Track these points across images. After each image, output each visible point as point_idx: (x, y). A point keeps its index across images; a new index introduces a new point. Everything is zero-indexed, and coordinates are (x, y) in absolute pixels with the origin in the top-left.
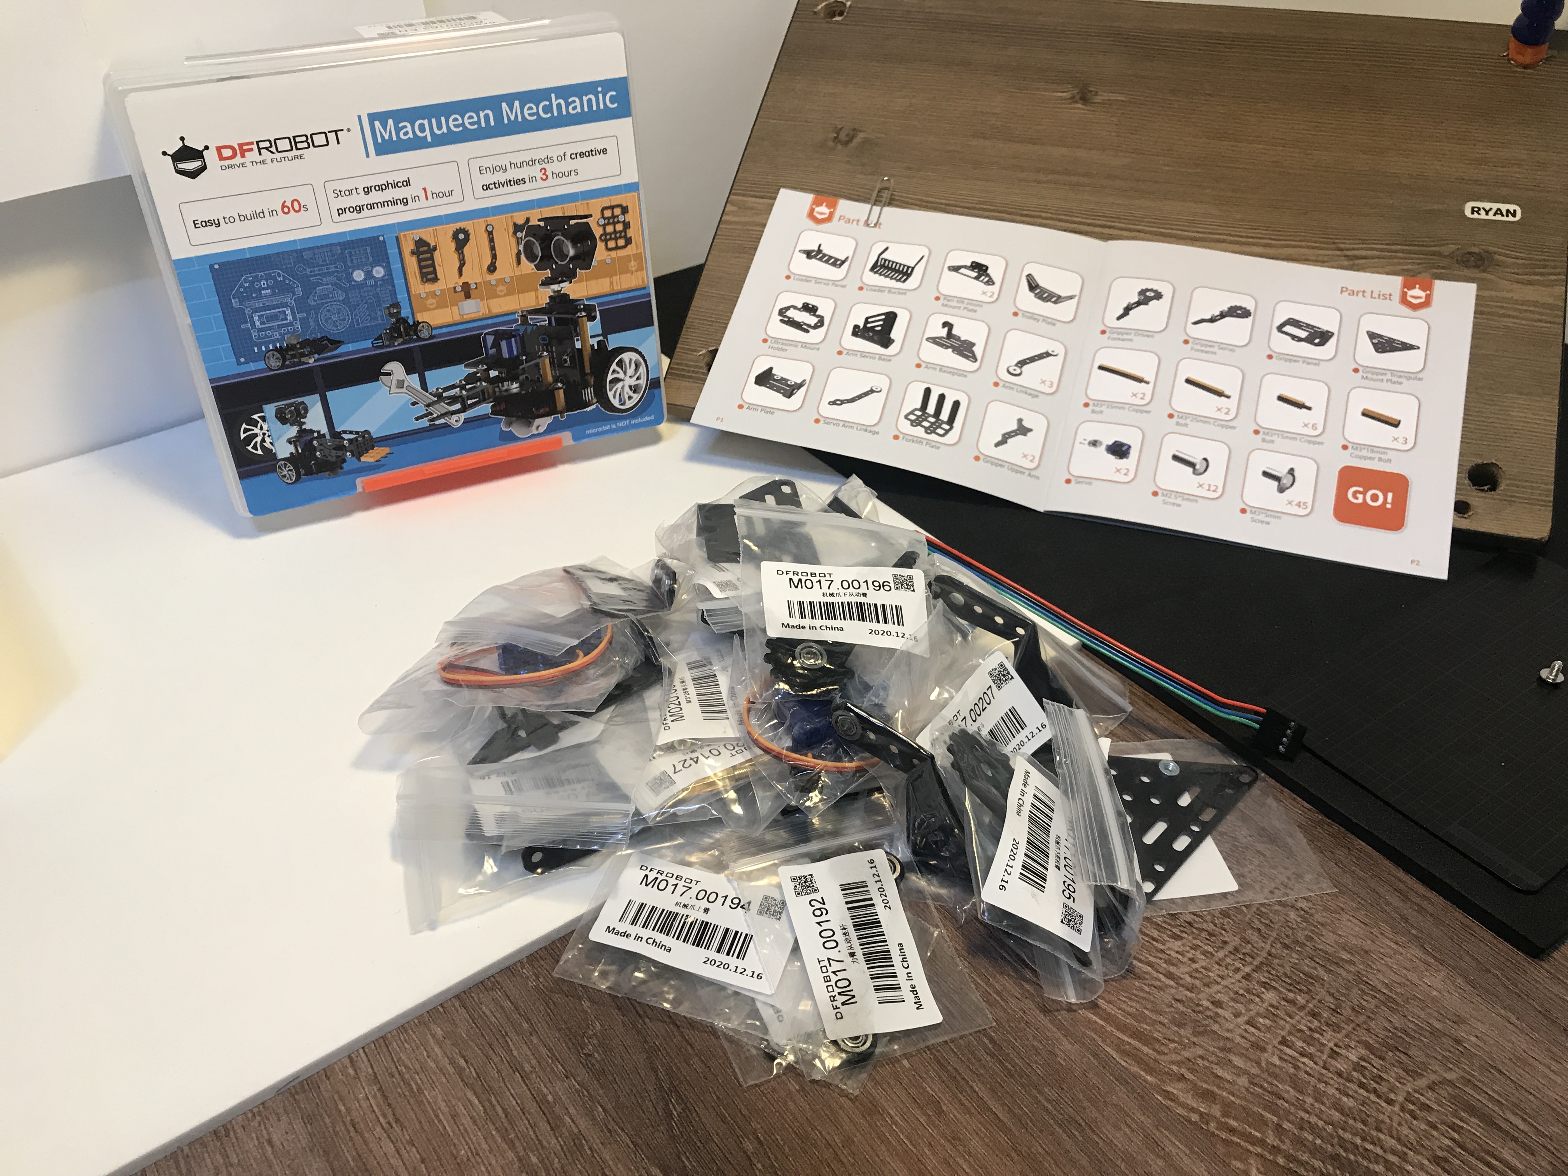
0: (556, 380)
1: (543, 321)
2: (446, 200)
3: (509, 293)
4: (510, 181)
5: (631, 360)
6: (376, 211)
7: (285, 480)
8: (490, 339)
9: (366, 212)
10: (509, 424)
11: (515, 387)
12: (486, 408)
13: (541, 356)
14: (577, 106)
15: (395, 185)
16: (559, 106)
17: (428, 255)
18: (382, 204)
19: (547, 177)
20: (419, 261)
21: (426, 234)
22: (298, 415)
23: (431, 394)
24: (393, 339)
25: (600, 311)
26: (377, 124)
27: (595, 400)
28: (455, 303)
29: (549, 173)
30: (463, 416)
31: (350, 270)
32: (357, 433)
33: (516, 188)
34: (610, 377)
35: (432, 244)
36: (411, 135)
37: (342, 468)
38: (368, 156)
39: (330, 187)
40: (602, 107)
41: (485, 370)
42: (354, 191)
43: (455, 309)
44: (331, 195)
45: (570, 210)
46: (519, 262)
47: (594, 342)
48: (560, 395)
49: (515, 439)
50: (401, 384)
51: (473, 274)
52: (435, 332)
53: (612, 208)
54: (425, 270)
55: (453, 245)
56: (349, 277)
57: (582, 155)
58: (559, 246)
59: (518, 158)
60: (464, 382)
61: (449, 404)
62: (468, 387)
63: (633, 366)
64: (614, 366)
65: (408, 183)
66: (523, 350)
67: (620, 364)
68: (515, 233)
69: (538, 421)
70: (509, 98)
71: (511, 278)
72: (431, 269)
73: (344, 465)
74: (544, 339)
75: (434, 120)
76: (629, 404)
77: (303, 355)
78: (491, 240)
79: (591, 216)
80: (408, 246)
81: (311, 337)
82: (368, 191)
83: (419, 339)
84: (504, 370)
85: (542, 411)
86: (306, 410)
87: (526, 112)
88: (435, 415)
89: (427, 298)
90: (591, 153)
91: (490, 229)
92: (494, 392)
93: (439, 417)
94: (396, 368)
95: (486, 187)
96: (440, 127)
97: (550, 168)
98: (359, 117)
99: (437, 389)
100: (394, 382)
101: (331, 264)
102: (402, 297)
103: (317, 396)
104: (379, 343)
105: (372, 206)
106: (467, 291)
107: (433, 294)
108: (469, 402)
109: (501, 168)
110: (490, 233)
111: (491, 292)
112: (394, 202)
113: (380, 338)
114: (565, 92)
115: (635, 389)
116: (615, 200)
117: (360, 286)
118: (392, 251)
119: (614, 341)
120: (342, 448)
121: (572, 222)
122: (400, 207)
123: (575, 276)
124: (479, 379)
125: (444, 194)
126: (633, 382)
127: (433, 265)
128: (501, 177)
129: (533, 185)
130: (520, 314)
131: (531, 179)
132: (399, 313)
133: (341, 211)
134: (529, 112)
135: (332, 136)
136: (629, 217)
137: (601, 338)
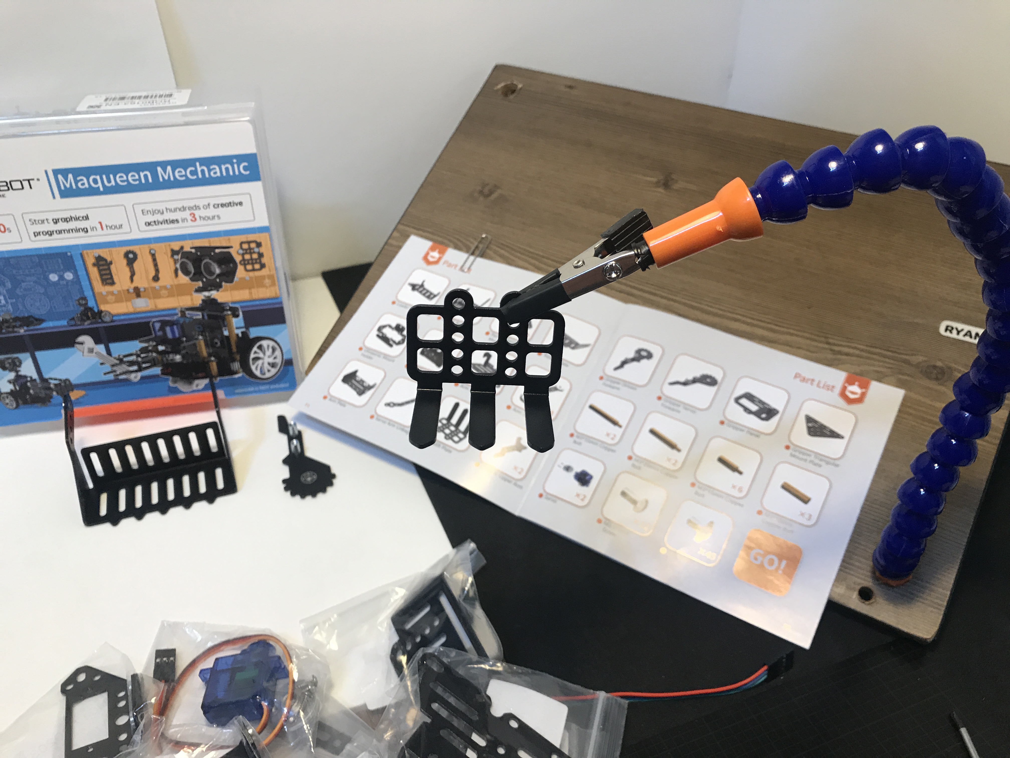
0: (210, 355)
1: (198, 315)
2: (116, 231)
3: (171, 295)
4: (167, 221)
5: (268, 346)
6: (63, 235)
7: (8, 406)
8: (158, 326)
9: (55, 236)
10: (175, 382)
11: (178, 358)
12: (157, 370)
13: (197, 339)
14: (216, 171)
15: (77, 219)
16: (203, 171)
17: (106, 267)
18: (69, 231)
19: (196, 219)
20: (100, 271)
21: (104, 253)
22: (15, 365)
23: (115, 358)
24: (83, 320)
25: (243, 312)
26: (60, 177)
27: (241, 370)
28: (128, 300)
29: (197, 217)
30: (139, 375)
31: (47, 274)
32: (60, 380)
33: (172, 225)
34: (252, 356)
35: (109, 260)
36: (87, 185)
37: (50, 401)
38: (54, 197)
39: (27, 217)
40: (237, 173)
41: (154, 346)
42: (45, 221)
43: (129, 304)
44: (28, 223)
45: (215, 242)
46: (176, 275)
47: (239, 332)
48: (214, 367)
49: (180, 392)
50: (91, 351)
51: (141, 281)
52: (115, 318)
53: (249, 243)
54: (104, 277)
55: (125, 262)
56: (47, 279)
57: (223, 205)
58: (207, 266)
59: (172, 206)
60: (139, 353)
61: (129, 366)
62: (142, 355)
63: (271, 350)
64: (255, 349)
65: (87, 218)
66: (183, 333)
67: (260, 347)
68: (172, 256)
69: (197, 382)
70: (164, 164)
71: (171, 286)
72: (109, 277)
73: (52, 400)
74: (199, 328)
75: (104, 177)
76: (268, 375)
77: (14, 327)
78: (154, 260)
79: (231, 247)
80: (90, 261)
81: (22, 315)
82: (56, 221)
83: (103, 322)
84: (169, 346)
85: (200, 375)
86: (20, 363)
87: (177, 175)
88: (118, 373)
89: (107, 295)
90: (230, 204)
91: (153, 252)
92: (162, 360)
93: (121, 374)
94: (87, 340)
95: (149, 224)
96: (109, 181)
97: (197, 213)
98: (46, 172)
99: (119, 356)
100: (86, 350)
101: (31, 268)
102: (88, 293)
103: (28, 355)
104: (73, 322)
105: (60, 232)
106: (138, 293)
107: (112, 293)
108: (144, 365)
109: (159, 211)
110: (153, 256)
111: (156, 295)
112: (77, 230)
113: (73, 319)
114: (207, 162)
115: (273, 365)
116: (251, 237)
117: (55, 284)
118: (78, 263)
119: (254, 332)
120: (50, 389)
121: (217, 251)
122: (82, 234)
123: (221, 286)
124: (151, 351)
125: (116, 227)
126: (271, 360)
127: (110, 274)
128: (160, 218)
129: (186, 224)
130: (179, 309)
131: (184, 220)
132: (87, 304)
133: (36, 234)
134: (179, 174)
135: (26, 184)
136: (262, 250)
137: (244, 330)
